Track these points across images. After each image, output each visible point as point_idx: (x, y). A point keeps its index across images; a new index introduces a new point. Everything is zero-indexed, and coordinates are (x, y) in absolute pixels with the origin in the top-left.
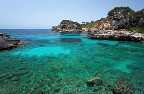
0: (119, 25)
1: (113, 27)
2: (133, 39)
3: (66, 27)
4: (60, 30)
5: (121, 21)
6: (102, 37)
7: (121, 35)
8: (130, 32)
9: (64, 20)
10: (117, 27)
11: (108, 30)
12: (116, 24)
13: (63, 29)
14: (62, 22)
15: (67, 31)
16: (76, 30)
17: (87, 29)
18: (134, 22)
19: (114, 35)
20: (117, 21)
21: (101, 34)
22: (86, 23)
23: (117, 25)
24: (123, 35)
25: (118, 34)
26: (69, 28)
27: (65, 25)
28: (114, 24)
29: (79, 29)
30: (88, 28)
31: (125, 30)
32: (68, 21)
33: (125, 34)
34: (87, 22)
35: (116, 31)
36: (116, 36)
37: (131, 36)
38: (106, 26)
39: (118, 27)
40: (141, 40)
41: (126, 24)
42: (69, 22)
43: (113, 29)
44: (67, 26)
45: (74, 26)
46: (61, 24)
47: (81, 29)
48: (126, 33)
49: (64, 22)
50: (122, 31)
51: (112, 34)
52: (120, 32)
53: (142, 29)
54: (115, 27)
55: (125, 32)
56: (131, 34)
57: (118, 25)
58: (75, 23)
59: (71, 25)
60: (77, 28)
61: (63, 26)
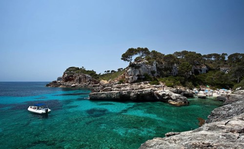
0: (138, 76)
1: (129, 79)
2: (158, 98)
3: (73, 80)
4: (61, 85)
5: (140, 69)
6: (109, 96)
7: (139, 92)
8: (155, 85)
10: (136, 78)
11: (122, 84)
12: (133, 74)
13: (68, 83)
14: (67, 70)
15: (73, 85)
16: (89, 84)
17: (108, 81)
18: (166, 69)
19: (129, 93)
20: (135, 68)
21: (111, 90)
22: (110, 72)
23: (135, 74)
24: (142, 92)
25: (136, 89)
26: (78, 81)
27: (71, 76)
28: (130, 73)
29: (95, 81)
30: (110, 80)
31: (148, 82)
32: (78, 69)
33: (145, 89)
34: (112, 71)
35: (134, 85)
36: (132, 94)
37: (155, 92)
39: (138, 79)
41: (153, 73)
42: (78, 71)
43: (129, 82)
44: (75, 77)
45: (86, 77)
46: (64, 74)
47: (98, 82)
48: (148, 88)
49: (70, 71)
50: (142, 84)
51: (127, 90)
52: (139, 86)
53: (176, 79)
54: (132, 78)
55: (146, 86)
56: (156, 89)
57: (137, 74)
58: (88, 71)
59: (81, 76)
60: (90, 80)
61: (68, 77)
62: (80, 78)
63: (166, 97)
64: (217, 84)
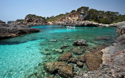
1: (81, 19)
2: (94, 26)
3: (32, 21)
8: (91, 22)
9: (30, 15)
14: (27, 16)
15: (34, 24)
16: (42, 23)
17: (52, 23)
23: (83, 17)
26: (36, 22)
27: (31, 19)
29: (45, 22)
31: (88, 20)
36: (85, 24)
38: (71, 19)
39: (84, 19)
40: (98, 26)
42: (34, 17)
44: (34, 20)
45: (40, 20)
46: (26, 18)
47: (47, 23)
49: (30, 17)
55: (88, 22)
59: (37, 19)
60: (43, 22)
61: (29, 20)
62: (37, 20)
63: (97, 25)
64: (104, 23)
